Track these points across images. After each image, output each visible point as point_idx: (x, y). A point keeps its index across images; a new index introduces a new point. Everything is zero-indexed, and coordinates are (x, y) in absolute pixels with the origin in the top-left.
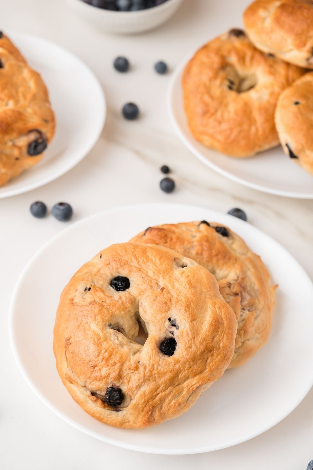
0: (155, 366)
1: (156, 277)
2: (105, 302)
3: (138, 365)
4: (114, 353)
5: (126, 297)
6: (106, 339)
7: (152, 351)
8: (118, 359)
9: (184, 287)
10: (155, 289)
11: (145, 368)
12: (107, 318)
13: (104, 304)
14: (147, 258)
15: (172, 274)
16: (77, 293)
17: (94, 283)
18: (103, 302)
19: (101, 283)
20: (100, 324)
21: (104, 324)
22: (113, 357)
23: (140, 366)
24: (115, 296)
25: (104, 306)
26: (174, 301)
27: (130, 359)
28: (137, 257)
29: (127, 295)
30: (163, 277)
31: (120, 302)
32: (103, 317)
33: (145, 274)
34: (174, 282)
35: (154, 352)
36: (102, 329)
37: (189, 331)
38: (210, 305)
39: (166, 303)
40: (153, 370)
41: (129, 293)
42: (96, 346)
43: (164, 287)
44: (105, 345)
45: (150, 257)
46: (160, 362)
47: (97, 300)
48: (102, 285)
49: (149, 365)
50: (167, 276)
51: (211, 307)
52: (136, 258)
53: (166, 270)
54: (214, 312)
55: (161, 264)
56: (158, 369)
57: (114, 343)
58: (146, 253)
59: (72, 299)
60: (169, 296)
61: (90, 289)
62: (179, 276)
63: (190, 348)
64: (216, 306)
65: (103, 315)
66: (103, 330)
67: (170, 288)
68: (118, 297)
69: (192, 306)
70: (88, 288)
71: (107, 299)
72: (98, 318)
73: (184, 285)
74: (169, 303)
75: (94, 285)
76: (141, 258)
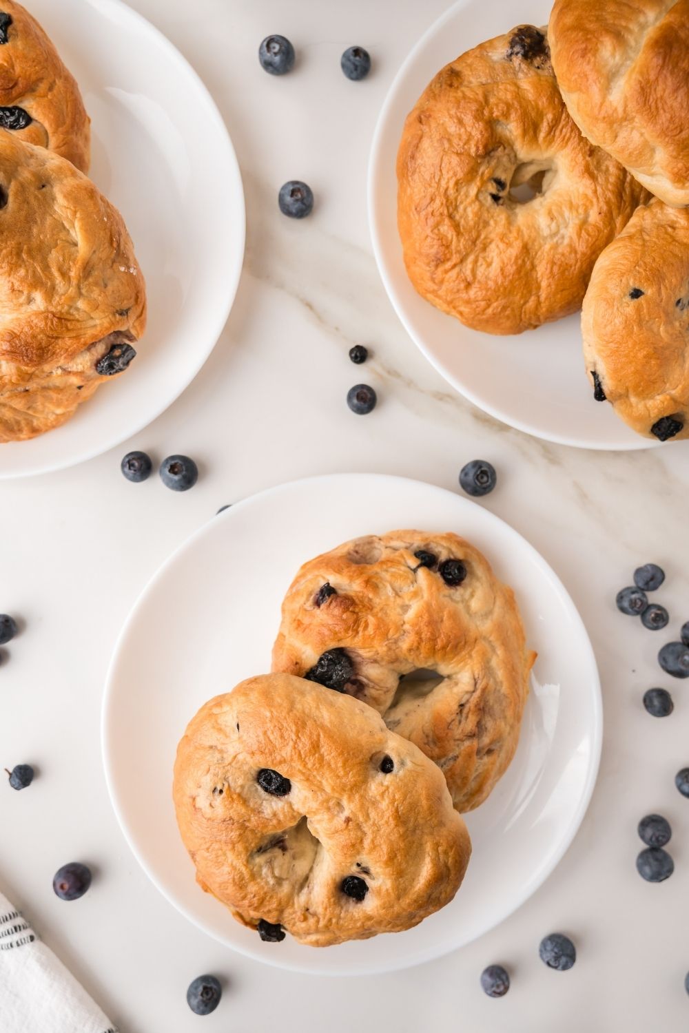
0: (334, 921)
1: (336, 795)
2: (249, 820)
3: (307, 914)
4: (268, 898)
5: (284, 813)
6: (254, 876)
7: (329, 899)
8: (274, 906)
9: (387, 823)
10: (336, 813)
11: (318, 921)
12: (253, 845)
13: (247, 824)
14: (322, 758)
15: (365, 790)
16: (200, 791)
17: (228, 782)
18: (245, 821)
19: (240, 782)
20: (242, 856)
21: (249, 854)
22: (266, 903)
23: (309, 916)
24: (265, 811)
25: (247, 827)
26: (367, 843)
27: (293, 904)
28: (303, 756)
29: (286, 811)
30: (350, 799)
31: (275, 822)
32: (247, 845)
33: (318, 787)
34: (368, 808)
35: (332, 900)
36: (245, 863)
37: (390, 891)
38: (428, 847)
39: (353, 845)
40: (331, 925)
41: (290, 805)
42: (237, 888)
43: (351, 816)
44: (252, 888)
45: (327, 758)
46: (342, 915)
47: (236, 818)
48: (242, 787)
49: (324, 918)
50: (357, 796)
51: (430, 853)
52: (301, 758)
53: (355, 785)
54: (436, 862)
55: (347, 774)
56: (337, 924)
57: (267, 883)
58: (318, 746)
59: (194, 799)
60: (359, 834)
61: (221, 791)
62: (378, 798)
63: (392, 906)
64: (440, 849)
65: (247, 841)
66: (248, 862)
67: (361, 819)
68: (271, 815)
69: (399, 857)
70: (219, 788)
71: (252, 815)
72: (240, 847)
73: (385, 818)
74: (358, 846)
75: (229, 786)
76: (309, 759)
